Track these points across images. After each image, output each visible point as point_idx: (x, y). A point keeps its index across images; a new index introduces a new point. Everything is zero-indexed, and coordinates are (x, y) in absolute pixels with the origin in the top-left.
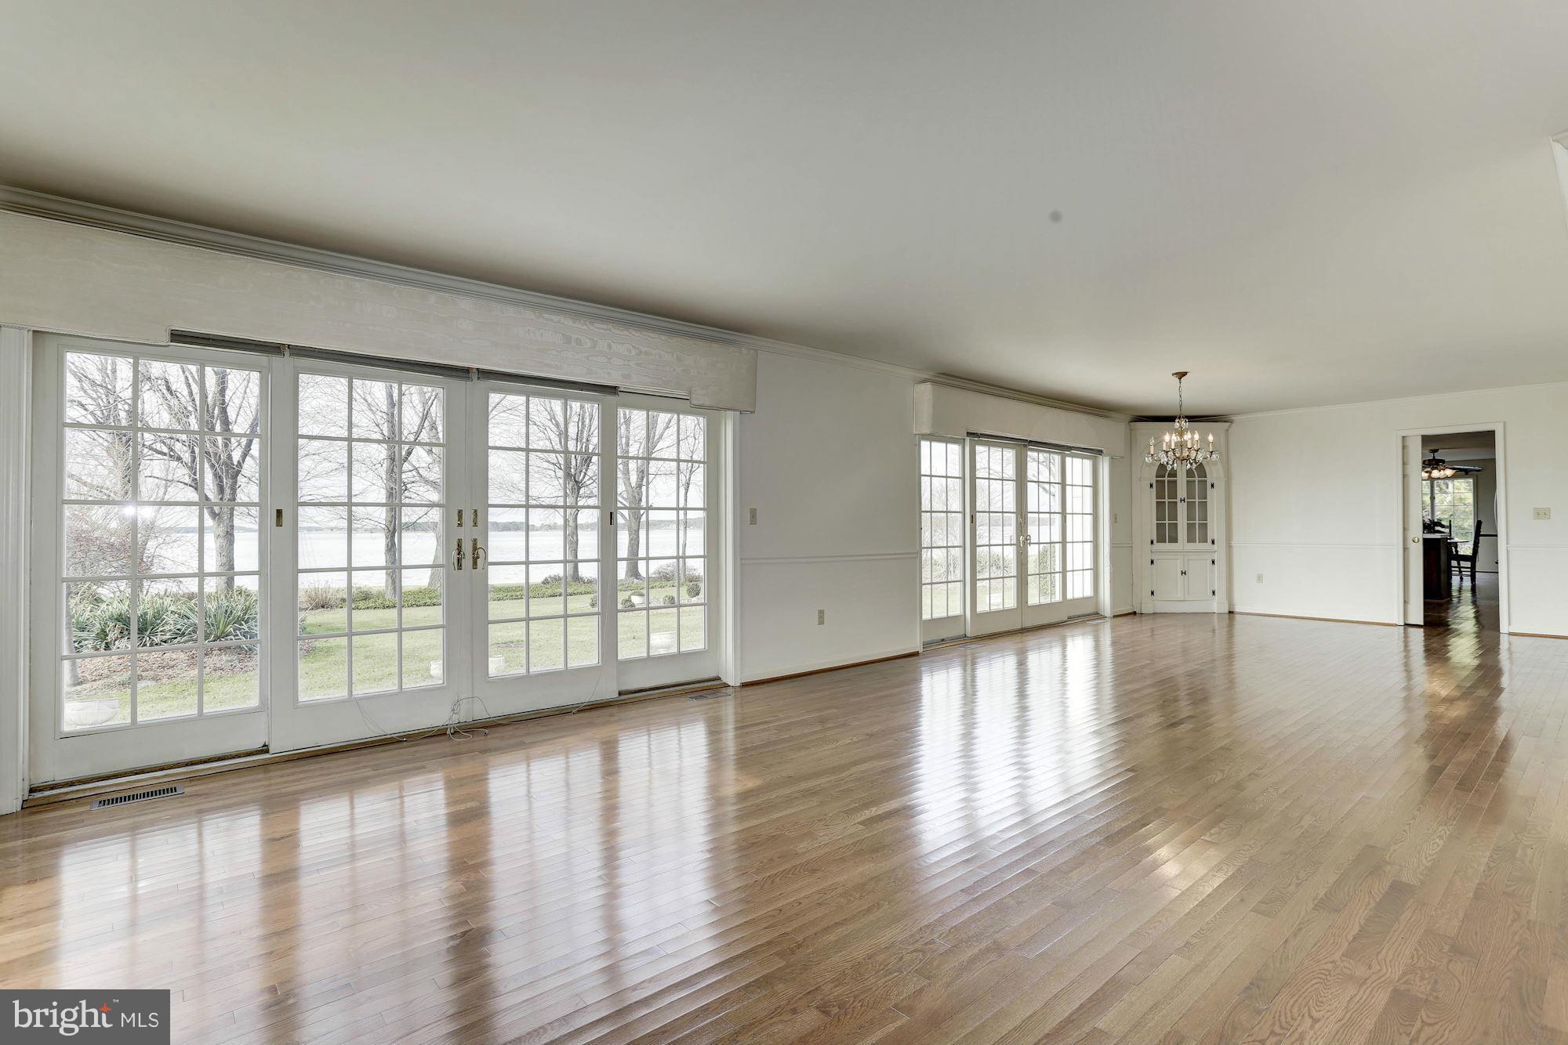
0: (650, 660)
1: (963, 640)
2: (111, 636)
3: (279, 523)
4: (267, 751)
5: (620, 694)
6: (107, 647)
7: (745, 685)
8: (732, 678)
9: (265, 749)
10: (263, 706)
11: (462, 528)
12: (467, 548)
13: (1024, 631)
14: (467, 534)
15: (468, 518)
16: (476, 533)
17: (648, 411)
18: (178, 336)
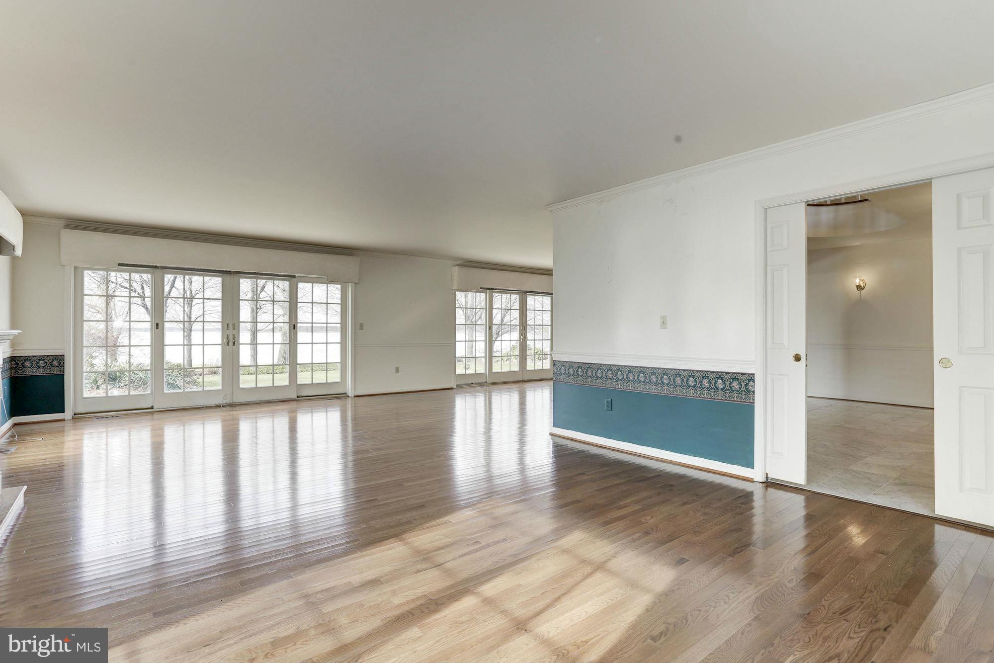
0: (312, 385)
1: (485, 384)
2: (99, 382)
3: (157, 328)
4: (153, 408)
5: (298, 397)
6: (98, 388)
7: (356, 396)
8: (350, 393)
9: (152, 408)
10: (152, 393)
11: (228, 330)
12: (231, 337)
13: (524, 381)
14: (230, 332)
15: (231, 326)
16: (235, 332)
17: (313, 284)
18: (120, 265)
